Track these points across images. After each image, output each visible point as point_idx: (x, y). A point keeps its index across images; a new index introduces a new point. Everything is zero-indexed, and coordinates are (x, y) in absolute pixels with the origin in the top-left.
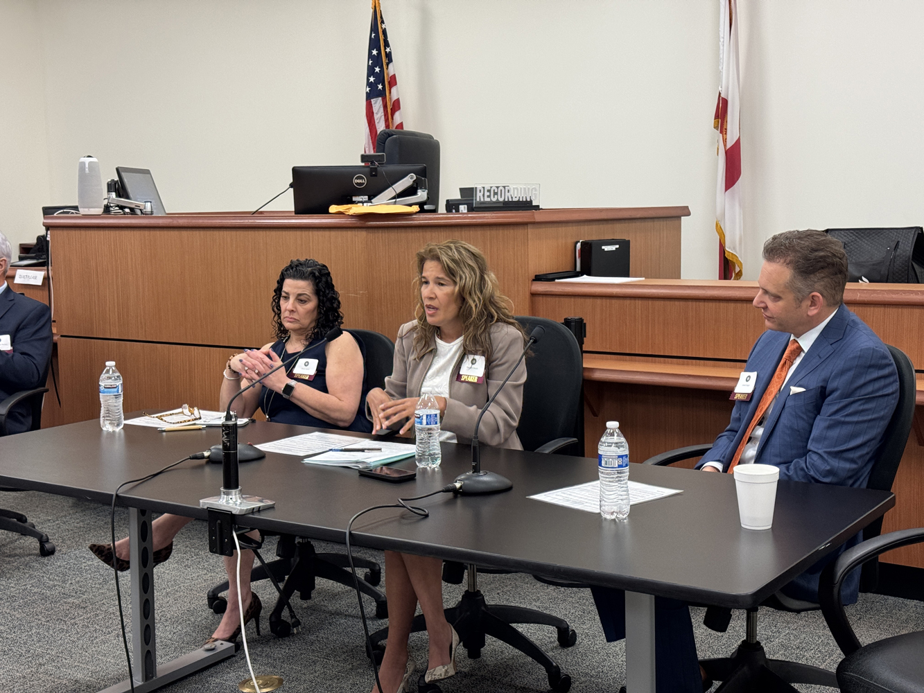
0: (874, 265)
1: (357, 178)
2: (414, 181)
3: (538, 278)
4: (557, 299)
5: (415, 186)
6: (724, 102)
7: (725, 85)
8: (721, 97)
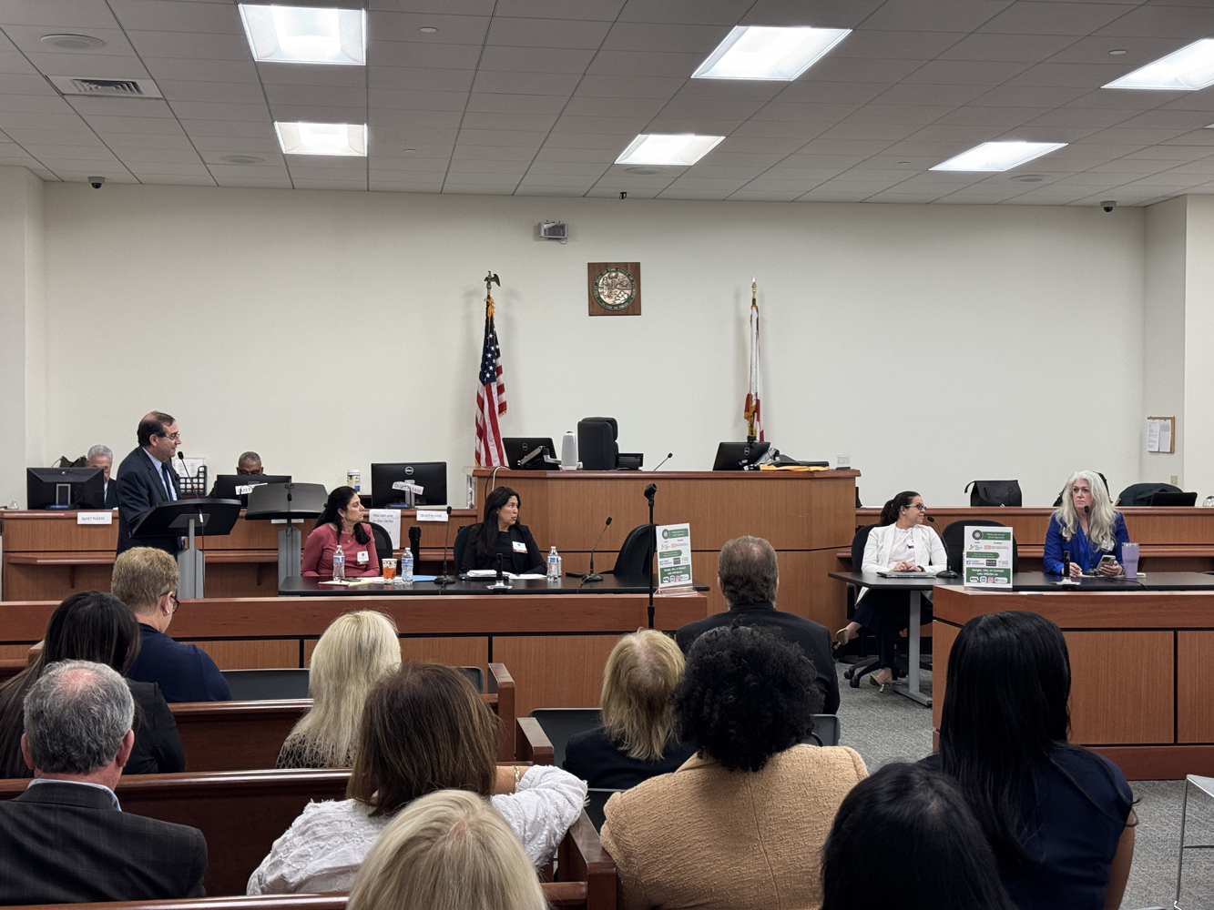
0: (1005, 498)
1: (745, 450)
6: (758, 401)
7: (758, 390)
8: (754, 398)
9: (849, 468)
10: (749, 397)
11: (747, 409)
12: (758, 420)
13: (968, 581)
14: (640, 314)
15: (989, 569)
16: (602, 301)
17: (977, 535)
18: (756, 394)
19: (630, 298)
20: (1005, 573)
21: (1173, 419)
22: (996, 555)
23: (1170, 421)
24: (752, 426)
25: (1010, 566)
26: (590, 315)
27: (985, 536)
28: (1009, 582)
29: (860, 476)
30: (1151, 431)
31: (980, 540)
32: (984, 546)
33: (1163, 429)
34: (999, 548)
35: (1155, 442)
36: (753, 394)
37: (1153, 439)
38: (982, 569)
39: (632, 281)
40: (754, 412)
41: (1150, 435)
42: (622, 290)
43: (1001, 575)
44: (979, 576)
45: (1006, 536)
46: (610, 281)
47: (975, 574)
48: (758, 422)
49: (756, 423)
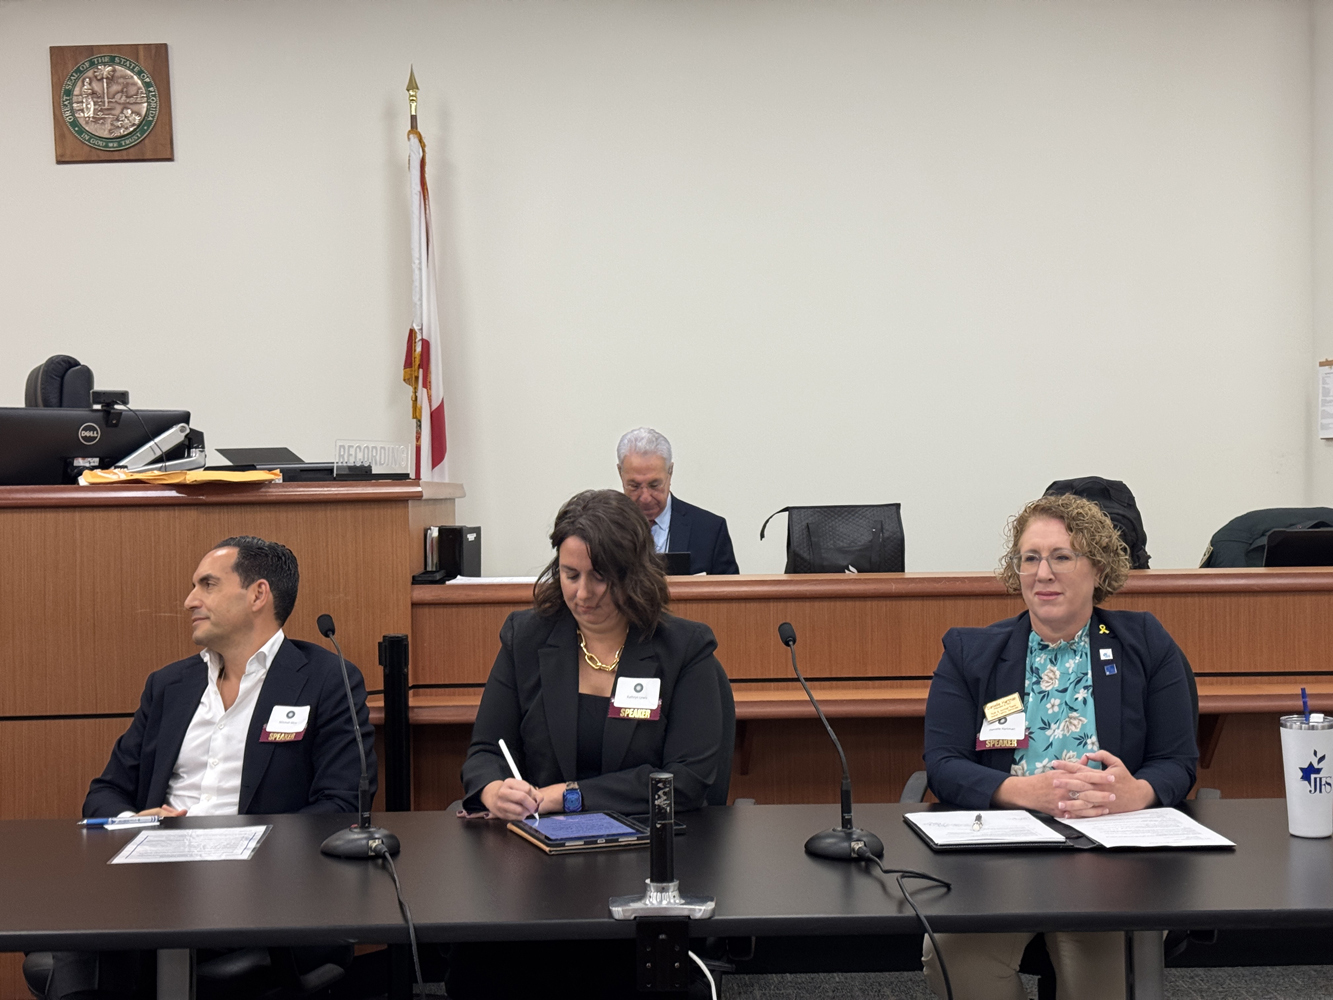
0: (860, 550)
1: (85, 429)
2: (186, 436)
3: (416, 581)
4: (454, 610)
5: (187, 443)
6: (426, 344)
7: (425, 320)
10: (412, 332)
11: (408, 363)
12: (427, 384)
14: (171, 159)
16: (82, 131)
18: (421, 329)
19: (145, 122)
24: (415, 400)
26: (59, 162)
30: (1326, 393)
36: (416, 328)
37: (1330, 409)
39: (147, 85)
40: (418, 366)
41: (1325, 402)
42: (125, 106)
46: (96, 86)
48: (425, 390)
49: (422, 393)
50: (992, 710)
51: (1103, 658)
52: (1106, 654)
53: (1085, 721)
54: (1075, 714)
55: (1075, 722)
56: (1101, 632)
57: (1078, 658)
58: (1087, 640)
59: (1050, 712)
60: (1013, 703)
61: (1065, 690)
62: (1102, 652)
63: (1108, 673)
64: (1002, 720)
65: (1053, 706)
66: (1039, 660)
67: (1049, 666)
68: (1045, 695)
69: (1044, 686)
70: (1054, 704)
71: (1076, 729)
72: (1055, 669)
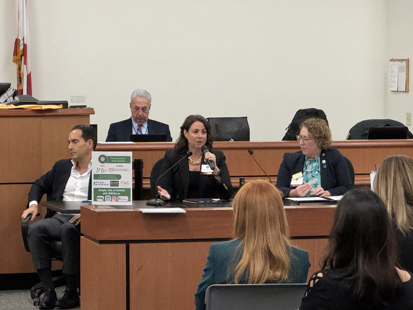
0: (234, 133)
5: (14, 94)
6: (25, 46)
7: (26, 35)
8: (22, 42)
9: (85, 106)
10: (17, 41)
11: (16, 53)
12: (25, 63)
13: (95, 200)
15: (112, 189)
17: (103, 159)
18: (23, 39)
20: (125, 193)
21: (407, 61)
22: (119, 177)
23: (404, 63)
24: (20, 69)
25: (130, 186)
27: (108, 160)
28: (129, 200)
29: (93, 113)
30: (392, 72)
31: (105, 164)
32: (108, 169)
33: (400, 69)
34: (120, 170)
35: (395, 82)
36: (21, 38)
37: (393, 79)
38: (106, 189)
40: (22, 55)
41: (391, 76)
43: (123, 194)
44: (104, 196)
45: (127, 160)
47: (101, 194)
48: (25, 66)
49: (23, 67)
50: (294, 177)
51: (323, 163)
52: (324, 162)
53: (317, 180)
54: (314, 178)
55: (314, 180)
56: (323, 155)
57: (316, 163)
58: (319, 158)
59: (309, 177)
60: (300, 175)
61: (312, 172)
62: (323, 161)
63: (324, 167)
64: (297, 179)
65: (309, 176)
66: (307, 163)
67: (309, 165)
68: (307, 173)
69: (307, 170)
70: (310, 175)
71: (314, 182)
72: (310, 166)
